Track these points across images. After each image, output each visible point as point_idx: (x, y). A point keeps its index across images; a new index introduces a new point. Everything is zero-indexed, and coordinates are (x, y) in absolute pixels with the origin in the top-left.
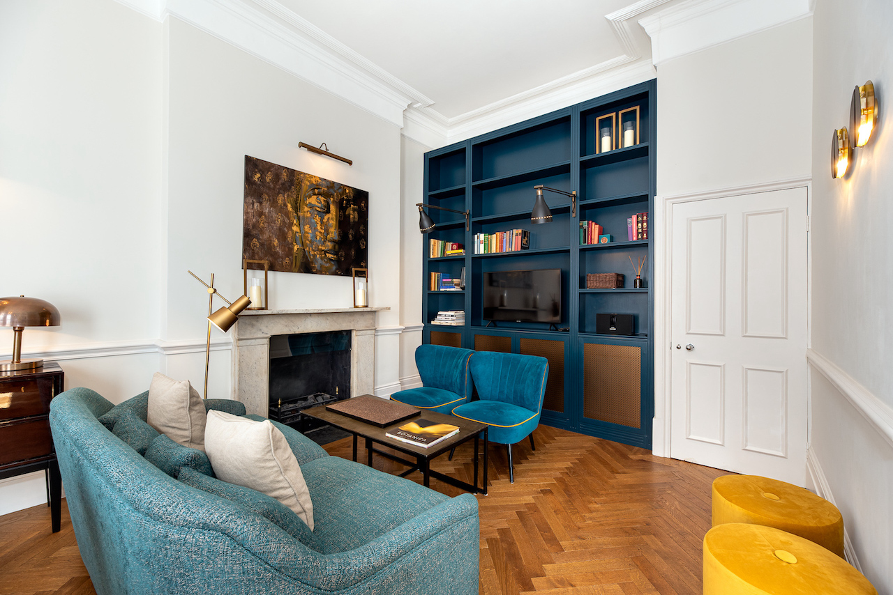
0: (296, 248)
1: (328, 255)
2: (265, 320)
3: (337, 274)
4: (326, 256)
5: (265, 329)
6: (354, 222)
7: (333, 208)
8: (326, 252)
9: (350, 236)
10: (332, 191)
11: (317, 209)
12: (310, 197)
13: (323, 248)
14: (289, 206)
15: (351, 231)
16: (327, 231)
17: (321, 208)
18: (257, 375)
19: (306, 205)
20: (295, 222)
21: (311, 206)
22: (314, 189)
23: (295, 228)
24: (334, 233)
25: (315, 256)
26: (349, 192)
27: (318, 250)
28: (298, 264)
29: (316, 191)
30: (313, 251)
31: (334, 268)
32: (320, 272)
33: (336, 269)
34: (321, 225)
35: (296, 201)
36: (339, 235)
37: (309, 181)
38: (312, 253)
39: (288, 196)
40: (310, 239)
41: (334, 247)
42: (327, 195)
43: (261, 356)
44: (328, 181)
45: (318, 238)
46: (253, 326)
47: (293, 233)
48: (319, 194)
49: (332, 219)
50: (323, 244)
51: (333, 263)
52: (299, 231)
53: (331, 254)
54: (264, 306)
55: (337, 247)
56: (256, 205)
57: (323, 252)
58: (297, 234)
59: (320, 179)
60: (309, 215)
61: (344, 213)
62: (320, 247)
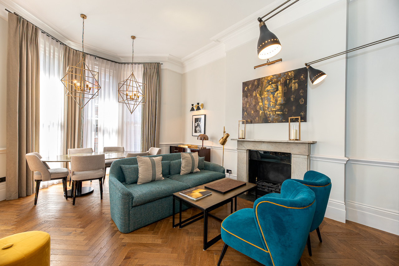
0: (261, 112)
1: (277, 112)
2: (246, 143)
3: (283, 122)
4: (276, 113)
5: (245, 147)
6: (295, 90)
7: (280, 87)
8: (275, 111)
9: (292, 99)
10: (279, 79)
11: (271, 91)
12: (267, 86)
13: (274, 110)
14: (258, 95)
15: (292, 96)
16: (276, 101)
17: (273, 90)
18: (243, 164)
19: (265, 91)
20: (260, 101)
21: (268, 91)
22: (269, 82)
23: (261, 104)
24: (280, 100)
25: (270, 114)
26: (291, 74)
27: (272, 111)
28: (262, 119)
29: (270, 83)
30: (269, 112)
31: (281, 119)
32: (272, 122)
33: (282, 119)
34: (273, 98)
35: (261, 92)
36: (284, 100)
37: (267, 80)
38: (268, 113)
39: (257, 91)
40: (267, 107)
41: (281, 108)
42: (276, 83)
43: (245, 157)
44: (277, 75)
45: (271, 105)
46: (242, 145)
47: (259, 106)
48: (272, 83)
49: (280, 93)
50: (274, 107)
51: (280, 116)
52: (262, 104)
53: (279, 111)
54: (244, 138)
55: (283, 107)
56: (246, 99)
57: (274, 112)
58: (261, 106)
59: (272, 76)
60: (267, 95)
61: (288, 87)
62: (272, 109)
